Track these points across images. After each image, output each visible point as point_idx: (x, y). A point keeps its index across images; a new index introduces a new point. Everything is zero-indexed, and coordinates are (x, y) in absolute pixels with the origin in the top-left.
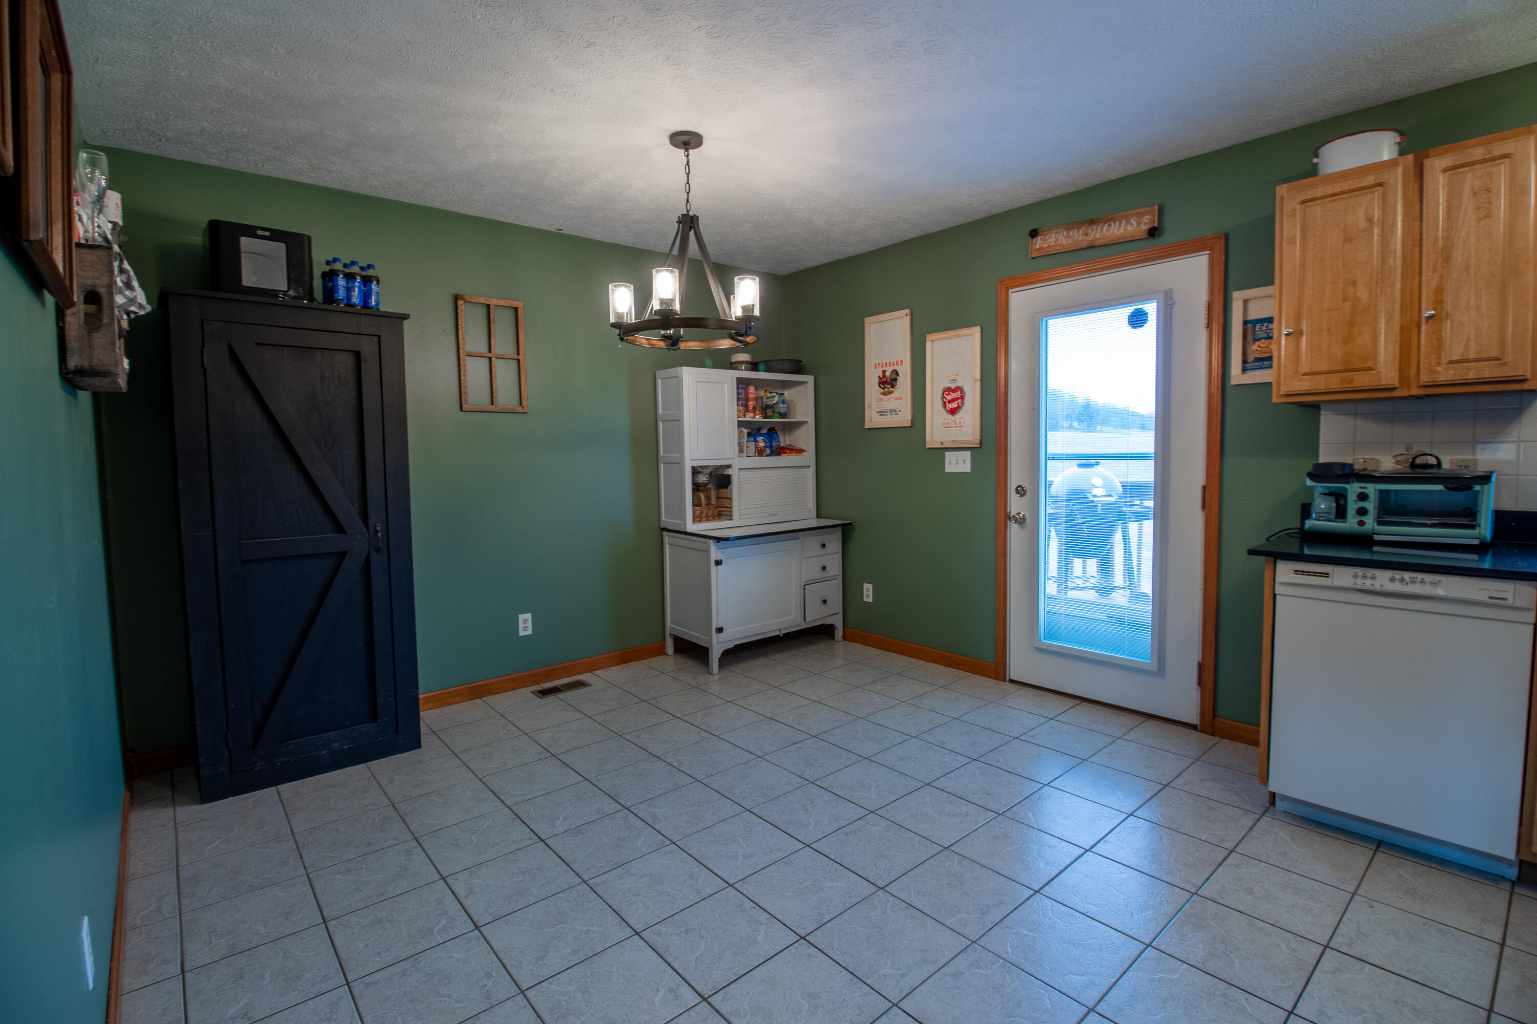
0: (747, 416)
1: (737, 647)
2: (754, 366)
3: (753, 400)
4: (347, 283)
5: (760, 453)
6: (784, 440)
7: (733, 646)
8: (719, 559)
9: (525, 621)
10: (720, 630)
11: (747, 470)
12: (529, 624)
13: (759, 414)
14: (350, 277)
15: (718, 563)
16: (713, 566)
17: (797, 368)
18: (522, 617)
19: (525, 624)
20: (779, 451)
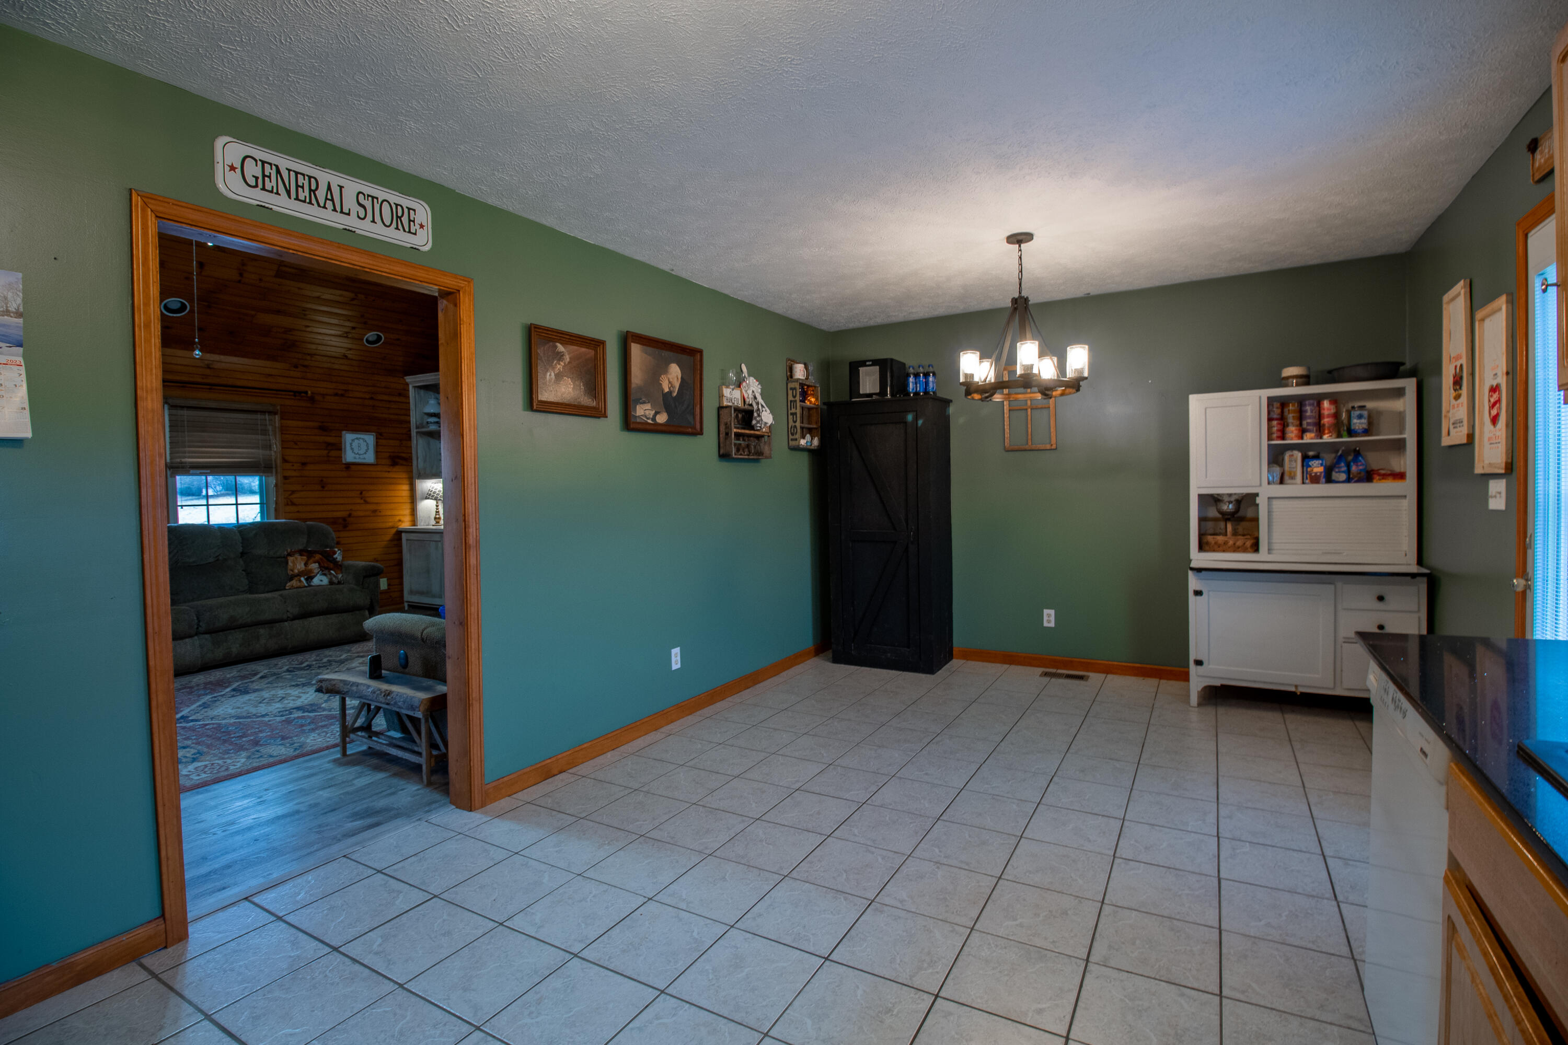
0: (1305, 437)
1: (1223, 687)
2: (1306, 380)
3: (1328, 416)
4: (916, 379)
5: (1315, 480)
6: (1374, 460)
7: (1219, 685)
8: (1198, 589)
9: (1049, 615)
10: (1199, 663)
11: (1286, 500)
12: (1053, 618)
13: (1328, 433)
14: (916, 375)
15: (1198, 593)
16: (1192, 597)
17: (1392, 370)
18: (1046, 612)
19: (1049, 618)
20: (1368, 476)
